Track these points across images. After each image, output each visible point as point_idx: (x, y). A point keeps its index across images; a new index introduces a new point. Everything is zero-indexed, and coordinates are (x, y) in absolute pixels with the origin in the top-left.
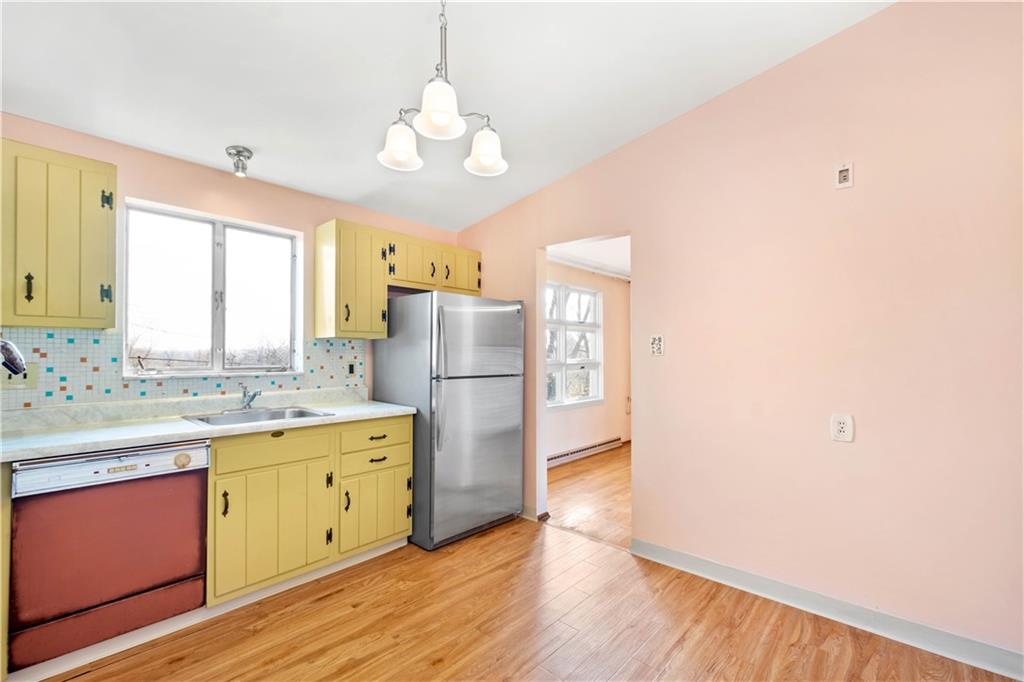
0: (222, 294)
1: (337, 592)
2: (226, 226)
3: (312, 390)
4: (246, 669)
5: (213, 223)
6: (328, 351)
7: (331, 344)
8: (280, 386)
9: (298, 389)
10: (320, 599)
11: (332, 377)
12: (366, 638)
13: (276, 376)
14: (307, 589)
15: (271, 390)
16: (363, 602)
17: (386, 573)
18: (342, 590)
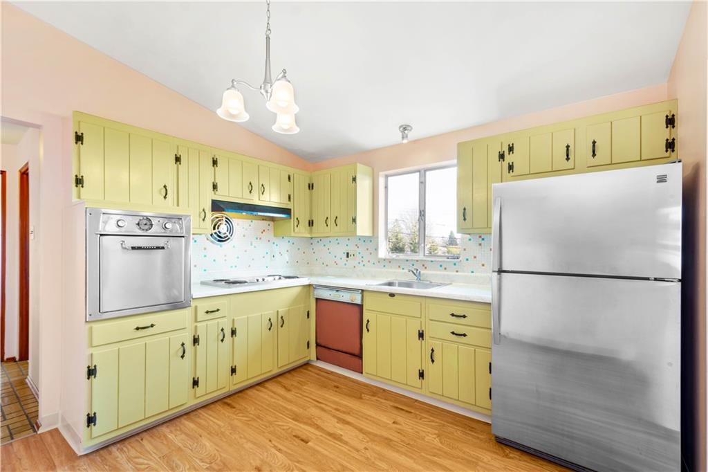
0: (424, 211)
1: (407, 411)
2: (426, 170)
3: (466, 274)
4: (324, 402)
5: (419, 171)
6: (480, 244)
7: (483, 239)
8: (445, 269)
9: (457, 271)
10: (397, 408)
11: (483, 265)
12: (361, 436)
13: (444, 261)
14: (404, 400)
15: (440, 270)
16: (400, 424)
17: (444, 425)
18: (411, 412)
